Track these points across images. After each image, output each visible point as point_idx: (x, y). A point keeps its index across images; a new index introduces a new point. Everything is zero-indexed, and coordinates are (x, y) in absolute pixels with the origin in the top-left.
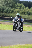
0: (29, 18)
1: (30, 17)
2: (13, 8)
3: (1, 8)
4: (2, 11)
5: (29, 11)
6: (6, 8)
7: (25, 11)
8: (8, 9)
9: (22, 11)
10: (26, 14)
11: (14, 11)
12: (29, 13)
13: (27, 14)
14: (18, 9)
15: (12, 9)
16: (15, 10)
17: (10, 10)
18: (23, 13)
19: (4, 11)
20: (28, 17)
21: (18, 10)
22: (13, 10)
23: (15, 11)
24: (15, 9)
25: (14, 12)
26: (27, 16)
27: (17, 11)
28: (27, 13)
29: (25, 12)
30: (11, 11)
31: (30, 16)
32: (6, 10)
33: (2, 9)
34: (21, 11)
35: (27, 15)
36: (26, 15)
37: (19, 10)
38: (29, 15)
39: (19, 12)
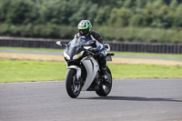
1: (172, 35)
2: (107, 7)
3: (61, 7)
4: (63, 18)
5: (166, 13)
6: (78, 8)
7: (150, 13)
8: (88, 9)
9: (140, 13)
10: (154, 23)
11: (109, 17)
13: (159, 25)
14: (123, 9)
15: (101, 11)
16: (115, 12)
17: (95, 15)
18: (145, 23)
19: (70, 19)
20: (165, 35)
21: (125, 13)
22: (104, 14)
23: (112, 15)
24: (115, 9)
25: (110, 21)
26: (158, 30)
27: (122, 14)
28: (159, 20)
29: (152, 16)
30: (98, 16)
31: (170, 31)
32: (79, 13)
33: (65, 11)
34: (135, 13)
35: (161, 28)
36: (155, 27)
37: (128, 10)
39: (129, 17)
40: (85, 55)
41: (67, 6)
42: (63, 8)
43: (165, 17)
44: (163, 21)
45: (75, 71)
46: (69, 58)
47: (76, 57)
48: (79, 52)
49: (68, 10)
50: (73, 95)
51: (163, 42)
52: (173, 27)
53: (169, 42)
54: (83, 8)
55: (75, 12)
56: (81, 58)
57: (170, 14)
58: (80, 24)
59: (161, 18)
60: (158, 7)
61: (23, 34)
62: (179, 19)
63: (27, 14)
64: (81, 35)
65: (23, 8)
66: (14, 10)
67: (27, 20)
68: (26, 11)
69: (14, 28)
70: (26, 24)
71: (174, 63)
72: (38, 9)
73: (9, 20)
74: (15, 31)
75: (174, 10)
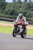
41: (25, 11)
42: (24, 12)
49: (25, 12)
54: (29, 12)
55: (27, 13)
61: (12, 18)
63: (14, 13)
65: (13, 11)
66: (11, 11)
67: (14, 14)
68: (14, 12)
69: (10, 16)
70: (14, 15)
72: (17, 11)
73: (9, 14)
74: (10, 17)
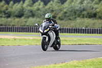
0: (8, 24)
1: (11, 21)
5: (7, 9)
12: (7, 14)
13: (4, 16)
20: (7, 22)
26: (3, 19)
28: (3, 13)
31: (9, 19)
35: (4, 17)
38: (9, 16)
40: (50, 30)
43: (7, 12)
44: (5, 14)
45: (45, 38)
46: (42, 32)
47: (45, 31)
48: (47, 29)
50: (44, 49)
51: (6, 25)
52: (11, 17)
53: (9, 25)
56: (48, 32)
57: (10, 10)
58: (46, 15)
59: (4, 12)
60: (3, 6)
62: (14, 12)
64: (47, 20)
71: (13, 37)
75: (12, 8)
